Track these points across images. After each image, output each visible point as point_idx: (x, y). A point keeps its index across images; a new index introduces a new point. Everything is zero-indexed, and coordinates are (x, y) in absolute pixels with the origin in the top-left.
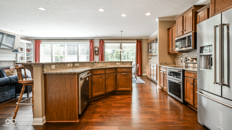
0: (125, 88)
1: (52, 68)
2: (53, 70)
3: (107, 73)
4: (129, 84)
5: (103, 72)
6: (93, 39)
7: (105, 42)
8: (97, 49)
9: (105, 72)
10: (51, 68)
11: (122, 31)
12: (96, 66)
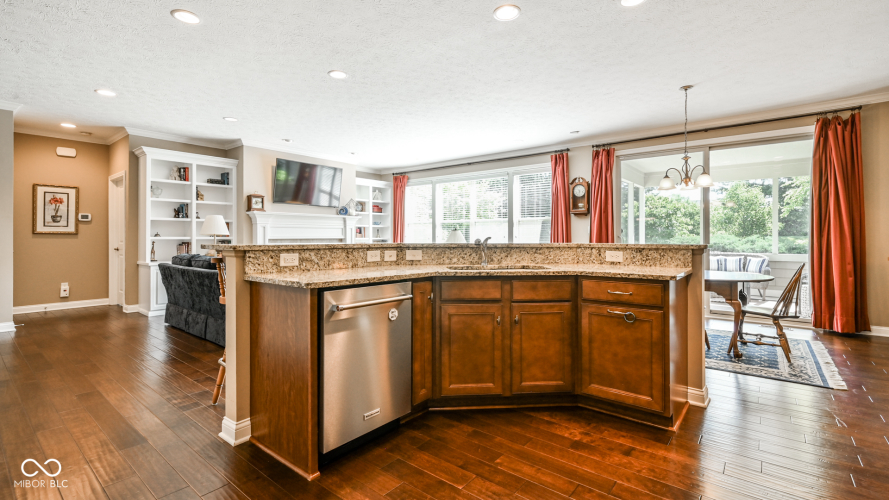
0: (623, 393)
1: (282, 264)
2: (286, 270)
3: (517, 297)
4: (647, 372)
5: (494, 292)
6: (568, 150)
7: (617, 153)
8: (580, 191)
9: (507, 295)
10: (276, 264)
11: (686, 88)
12: (500, 262)
